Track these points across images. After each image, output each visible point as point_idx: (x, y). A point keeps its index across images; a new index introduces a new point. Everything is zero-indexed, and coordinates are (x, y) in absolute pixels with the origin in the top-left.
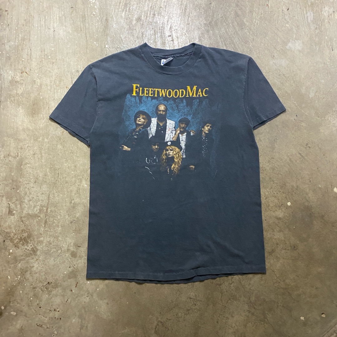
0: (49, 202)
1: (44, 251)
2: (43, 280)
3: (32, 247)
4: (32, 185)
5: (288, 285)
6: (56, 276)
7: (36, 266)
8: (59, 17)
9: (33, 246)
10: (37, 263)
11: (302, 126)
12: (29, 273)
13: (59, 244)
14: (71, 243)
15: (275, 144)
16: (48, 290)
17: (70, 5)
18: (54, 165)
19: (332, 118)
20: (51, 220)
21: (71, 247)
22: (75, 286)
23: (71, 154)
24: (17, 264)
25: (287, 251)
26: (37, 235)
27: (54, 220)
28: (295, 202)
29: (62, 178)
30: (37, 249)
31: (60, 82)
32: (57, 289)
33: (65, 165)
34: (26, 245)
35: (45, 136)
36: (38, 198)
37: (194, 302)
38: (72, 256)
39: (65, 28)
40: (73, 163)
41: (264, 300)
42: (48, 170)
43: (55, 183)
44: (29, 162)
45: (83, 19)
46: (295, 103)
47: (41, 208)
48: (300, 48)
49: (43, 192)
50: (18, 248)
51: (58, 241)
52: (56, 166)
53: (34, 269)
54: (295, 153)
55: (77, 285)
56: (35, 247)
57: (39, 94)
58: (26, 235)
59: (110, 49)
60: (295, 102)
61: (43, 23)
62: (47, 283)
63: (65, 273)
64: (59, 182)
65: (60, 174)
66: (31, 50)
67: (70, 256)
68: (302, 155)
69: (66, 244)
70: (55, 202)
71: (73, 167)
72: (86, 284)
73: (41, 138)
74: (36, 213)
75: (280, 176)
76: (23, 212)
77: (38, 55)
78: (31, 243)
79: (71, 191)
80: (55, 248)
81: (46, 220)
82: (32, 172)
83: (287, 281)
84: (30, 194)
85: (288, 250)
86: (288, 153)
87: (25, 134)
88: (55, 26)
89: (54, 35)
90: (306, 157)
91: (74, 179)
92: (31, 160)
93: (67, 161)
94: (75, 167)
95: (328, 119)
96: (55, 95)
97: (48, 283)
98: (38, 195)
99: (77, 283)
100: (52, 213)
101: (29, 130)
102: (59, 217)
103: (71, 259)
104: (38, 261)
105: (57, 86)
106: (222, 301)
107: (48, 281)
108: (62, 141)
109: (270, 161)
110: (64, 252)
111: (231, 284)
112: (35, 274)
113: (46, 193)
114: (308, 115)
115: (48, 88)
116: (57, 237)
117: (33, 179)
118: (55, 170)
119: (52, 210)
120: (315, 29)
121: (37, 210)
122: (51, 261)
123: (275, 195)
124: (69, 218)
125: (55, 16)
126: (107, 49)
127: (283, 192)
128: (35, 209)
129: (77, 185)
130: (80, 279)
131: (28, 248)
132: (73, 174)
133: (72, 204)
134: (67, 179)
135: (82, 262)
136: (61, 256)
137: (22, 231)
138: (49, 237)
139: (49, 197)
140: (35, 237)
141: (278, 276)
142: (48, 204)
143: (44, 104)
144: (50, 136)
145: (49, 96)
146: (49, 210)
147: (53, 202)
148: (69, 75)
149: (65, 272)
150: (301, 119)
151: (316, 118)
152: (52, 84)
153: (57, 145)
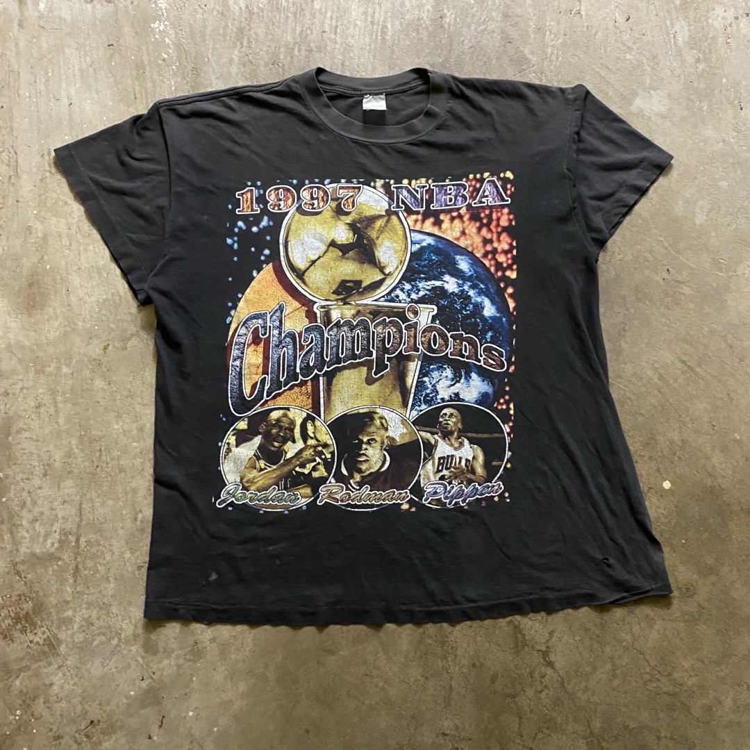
0: (81, 520)
1: (77, 643)
2: (79, 716)
3: (45, 636)
4: (37, 482)
5: (681, 685)
6: (109, 704)
7: (59, 681)
8: (81, 70)
9: (49, 634)
10: (60, 674)
11: (684, 293)
12: (42, 700)
13: (111, 623)
15: (622, 342)
16: (92, 741)
17: (105, 40)
18: (90, 430)
20: (89, 565)
22: (157, 727)
23: (129, 399)
24: (11, 680)
26: (56, 605)
27: (96, 564)
28: (680, 479)
29: (109, 459)
30: (58, 639)
32: (113, 736)
33: (116, 427)
34: (31, 632)
35: (62, 361)
36: (54, 512)
37: (453, 745)
38: (146, 652)
39: (96, 96)
40: (134, 422)
41: (626, 727)
43: (94, 475)
44: (26, 427)
45: (139, 70)
46: (662, 241)
47: (63, 538)
48: (663, 109)
49: (67, 498)
50: (12, 641)
51: (111, 615)
52: (94, 433)
53: (56, 688)
54: (672, 362)
55: (162, 723)
56: (55, 636)
57: (42, 257)
58: (28, 606)
60: (662, 239)
61: (43, 87)
62: (89, 721)
63: (130, 696)
64: (102, 470)
65: (105, 449)
66: (16, 153)
67: (141, 651)
68: (689, 364)
69: (131, 622)
70: (96, 519)
71: (135, 432)
72: (185, 718)
73: (53, 365)
74: (52, 550)
75: (640, 419)
76: (18, 551)
77: (33, 164)
78: (43, 627)
79: (134, 491)
80: (104, 634)
81: (77, 566)
82: (35, 451)
83: (676, 675)
84: (34, 503)
86: (655, 361)
87: (14, 358)
88: (73, 92)
89: (70, 115)
90: (698, 369)
91: (139, 460)
92: (33, 420)
93: (119, 417)
95: (744, 274)
96: (82, 258)
97: (92, 722)
98: (54, 507)
99: (164, 717)
100: (92, 547)
101: (22, 347)
102: (108, 557)
103: (143, 658)
104: (65, 669)
106: (522, 736)
107: (91, 716)
108: (105, 369)
110: (127, 642)
111: (541, 692)
112: (57, 702)
113: (72, 500)
114: (694, 266)
115: (64, 242)
116: (105, 607)
117: (39, 466)
118: (92, 441)
119: (89, 541)
120: (696, 62)
121: (53, 544)
122: (96, 668)
124: (133, 557)
125: (69, 68)
127: (650, 458)
128: (49, 542)
129: (146, 474)
130: (168, 706)
131: (37, 639)
132: (136, 448)
133: (138, 523)
134: (122, 462)
135: (172, 663)
136: (120, 654)
137: (18, 598)
138: (87, 609)
139: (80, 509)
140: (52, 610)
141: (653, 663)
142: (79, 526)
143: (56, 283)
144: (74, 360)
145: (67, 263)
146: (83, 540)
147: (91, 521)
149: (132, 693)
150: (680, 279)
151: (714, 274)
152: (73, 231)
153: (92, 380)
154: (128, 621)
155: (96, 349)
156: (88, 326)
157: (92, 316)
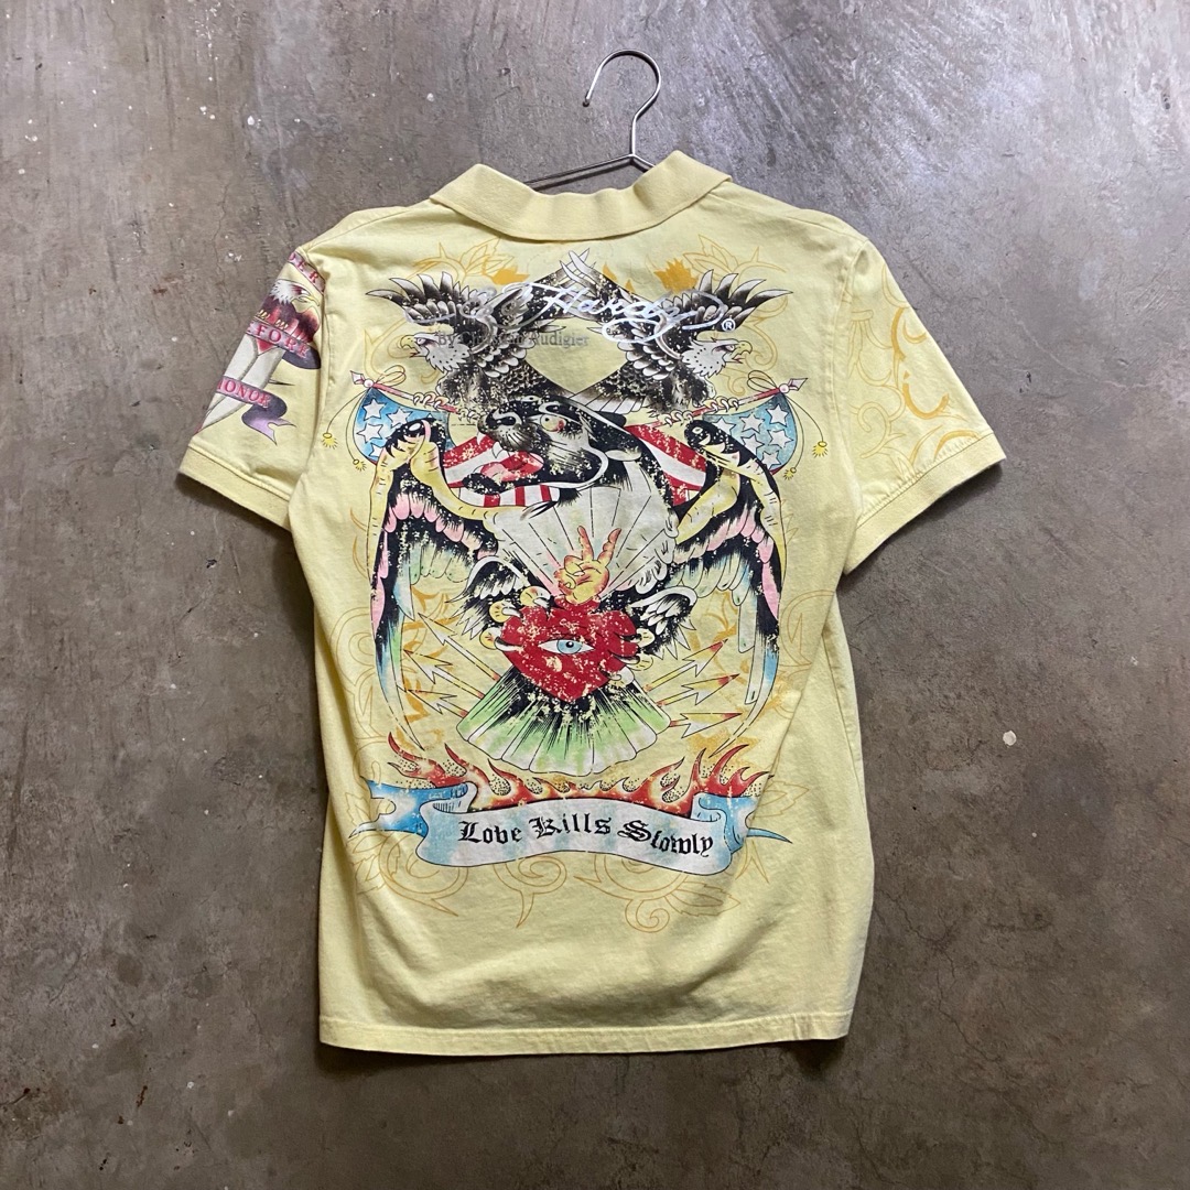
0: (25, 756)
2: (6, 1081)
5: (1018, 1076)
6: (55, 1062)
8: (59, 11)
11: (1054, 416)
13: (66, 929)
14: (115, 925)
16: (25, 1122)
18: (46, 606)
19: (1175, 382)
20: (35, 831)
21: (117, 939)
22: (134, 1104)
23: (113, 559)
25: (1007, 935)
28: (1033, 728)
29: (74, 657)
31: (64, 268)
32: (61, 1116)
33: (89, 603)
35: (6, 491)
37: (626, 1159)
38: (122, 979)
39: (82, 53)
40: (119, 597)
41: (920, 1145)
42: (19, 627)
43: (48, 681)
45: (154, 14)
46: (1021, 326)
48: (1034, 103)
49: (2, 717)
51: (66, 914)
52: (53, 612)
54: (1028, 531)
55: (142, 1098)
59: (265, 132)
60: (1021, 322)
62: (22, 1090)
63: (93, 1051)
64: (63, 675)
65: (70, 640)
67: (113, 976)
68: (1057, 535)
69: (98, 928)
70: (49, 755)
71: (120, 613)
72: (180, 1091)
75: (968, 624)
79: (114, 711)
80: (54, 946)
81: (14, 832)
83: (1012, 1060)
85: (1013, 928)
86: (999, 528)
88: (44, 47)
89: (38, 84)
90: (1071, 545)
91: (124, 661)
93: (95, 587)
94: (130, 610)
95: (1160, 387)
96: (46, 322)
97: (27, 1091)
99: (145, 1088)
100: (40, 800)
102: (66, 818)
103: (115, 988)
105: (52, 287)
106: (744, 1151)
107: (26, 1082)
108: (75, 507)
109: (924, 565)
110: (91, 960)
111: (779, 1078)
113: (13, 723)
114: (1075, 371)
115: (17, 295)
116: (59, 901)
118: (49, 625)
119: (36, 791)
120: (1094, 25)
122: (37, 1002)
123: (952, 702)
124: (106, 821)
125: (40, 8)
126: (254, 133)
127: (984, 691)
129: (135, 684)
130: (154, 1071)
132: (120, 640)
133: (118, 764)
134: (96, 662)
135: (165, 1001)
136: (77, 980)
138: (28, 902)
139: (24, 737)
141: (972, 1037)
142: (21, 765)
144: (26, 490)
145: (21, 329)
146: (26, 788)
147: (40, 759)
148: (102, 241)
149: (95, 1046)
150: (1048, 391)
151: (1108, 385)
152: (33, 278)
153: (53, 525)
154: (94, 927)
155: (62, 473)
156: (52, 434)
157: (58, 419)
